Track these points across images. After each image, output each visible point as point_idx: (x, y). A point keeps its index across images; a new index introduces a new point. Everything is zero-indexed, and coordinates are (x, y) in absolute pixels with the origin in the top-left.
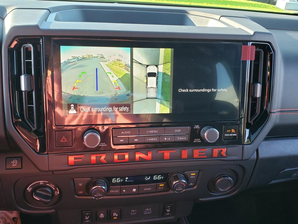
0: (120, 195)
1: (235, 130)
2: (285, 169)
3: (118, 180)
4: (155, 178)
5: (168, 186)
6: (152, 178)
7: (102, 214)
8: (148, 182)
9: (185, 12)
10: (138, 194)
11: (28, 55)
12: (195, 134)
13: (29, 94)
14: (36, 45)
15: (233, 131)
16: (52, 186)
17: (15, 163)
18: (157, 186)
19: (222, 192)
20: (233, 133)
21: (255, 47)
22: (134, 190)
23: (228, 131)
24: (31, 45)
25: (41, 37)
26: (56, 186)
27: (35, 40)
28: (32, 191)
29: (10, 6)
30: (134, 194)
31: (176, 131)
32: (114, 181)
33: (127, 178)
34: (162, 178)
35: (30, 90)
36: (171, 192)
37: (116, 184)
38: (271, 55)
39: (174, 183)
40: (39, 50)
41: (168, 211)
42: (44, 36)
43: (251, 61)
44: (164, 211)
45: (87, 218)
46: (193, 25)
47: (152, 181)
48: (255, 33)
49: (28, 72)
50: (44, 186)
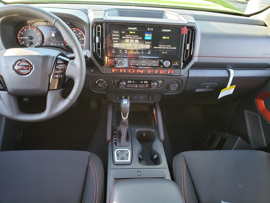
0: (131, 88)
1: (178, 62)
2: (202, 83)
3: (130, 82)
4: (145, 82)
5: (150, 86)
6: (143, 82)
7: (123, 97)
8: (142, 84)
9: (164, 11)
10: (138, 88)
11: (99, 29)
12: (161, 64)
13: (99, 44)
14: (102, 25)
15: (177, 63)
16: (105, 82)
17: (92, 71)
18: (145, 86)
19: (173, 90)
20: (177, 64)
21: (187, 28)
22: (136, 86)
23: (175, 63)
24: (100, 26)
25: (104, 22)
26: (107, 82)
27: (101, 24)
28: (98, 83)
29: (90, 9)
30: (136, 88)
31: (153, 62)
32: (128, 82)
33: (134, 81)
34: (148, 82)
35: (99, 42)
36: (151, 89)
37: (129, 83)
38: (195, 32)
39: (152, 84)
40: (103, 27)
41: (150, 98)
42: (105, 22)
43: (186, 35)
44: (149, 98)
45: (117, 98)
46: (167, 18)
47: (143, 83)
48: (188, 22)
49: (99, 35)
50: (102, 81)
